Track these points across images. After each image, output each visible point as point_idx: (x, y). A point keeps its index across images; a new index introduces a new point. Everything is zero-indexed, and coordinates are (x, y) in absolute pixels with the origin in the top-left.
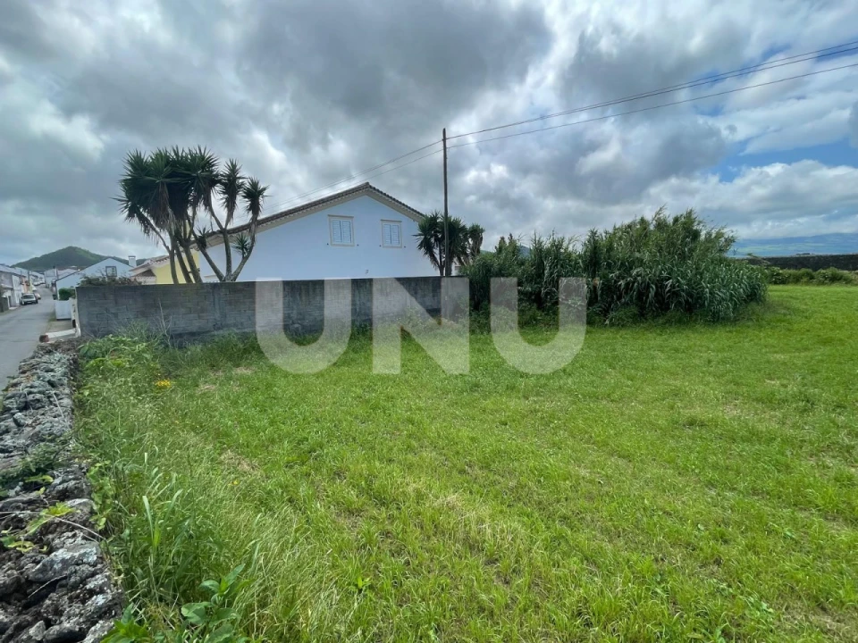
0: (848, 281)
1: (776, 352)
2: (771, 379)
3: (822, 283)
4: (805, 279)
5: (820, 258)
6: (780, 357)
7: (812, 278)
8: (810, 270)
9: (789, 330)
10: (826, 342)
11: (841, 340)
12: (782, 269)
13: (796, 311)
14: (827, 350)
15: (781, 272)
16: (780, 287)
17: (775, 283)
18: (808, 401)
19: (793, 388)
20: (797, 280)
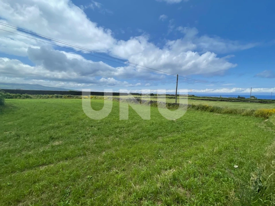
0: (31, 98)
1: (8, 122)
2: (6, 132)
3: (24, 98)
4: (18, 97)
5: (23, 91)
6: (10, 123)
7: (21, 97)
8: (20, 94)
9: (13, 114)
10: (24, 116)
11: (29, 115)
12: (10, 93)
13: (15, 107)
14: (25, 118)
15: (10, 94)
16: (11, 99)
17: (9, 98)
18: (18, 136)
19: (13, 133)
20: (16, 97)
